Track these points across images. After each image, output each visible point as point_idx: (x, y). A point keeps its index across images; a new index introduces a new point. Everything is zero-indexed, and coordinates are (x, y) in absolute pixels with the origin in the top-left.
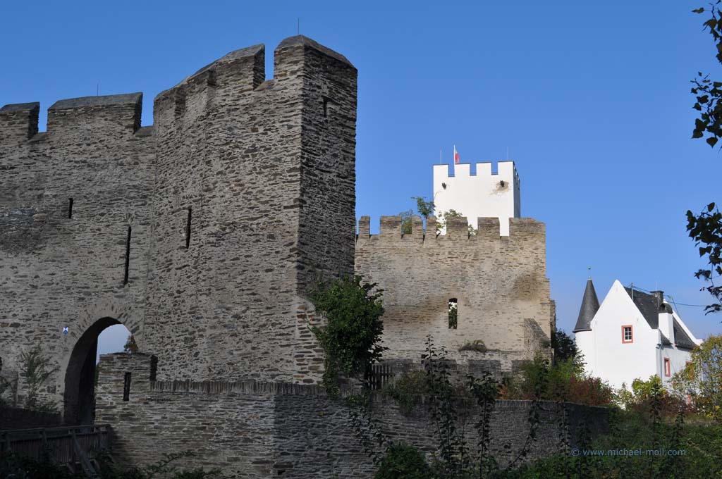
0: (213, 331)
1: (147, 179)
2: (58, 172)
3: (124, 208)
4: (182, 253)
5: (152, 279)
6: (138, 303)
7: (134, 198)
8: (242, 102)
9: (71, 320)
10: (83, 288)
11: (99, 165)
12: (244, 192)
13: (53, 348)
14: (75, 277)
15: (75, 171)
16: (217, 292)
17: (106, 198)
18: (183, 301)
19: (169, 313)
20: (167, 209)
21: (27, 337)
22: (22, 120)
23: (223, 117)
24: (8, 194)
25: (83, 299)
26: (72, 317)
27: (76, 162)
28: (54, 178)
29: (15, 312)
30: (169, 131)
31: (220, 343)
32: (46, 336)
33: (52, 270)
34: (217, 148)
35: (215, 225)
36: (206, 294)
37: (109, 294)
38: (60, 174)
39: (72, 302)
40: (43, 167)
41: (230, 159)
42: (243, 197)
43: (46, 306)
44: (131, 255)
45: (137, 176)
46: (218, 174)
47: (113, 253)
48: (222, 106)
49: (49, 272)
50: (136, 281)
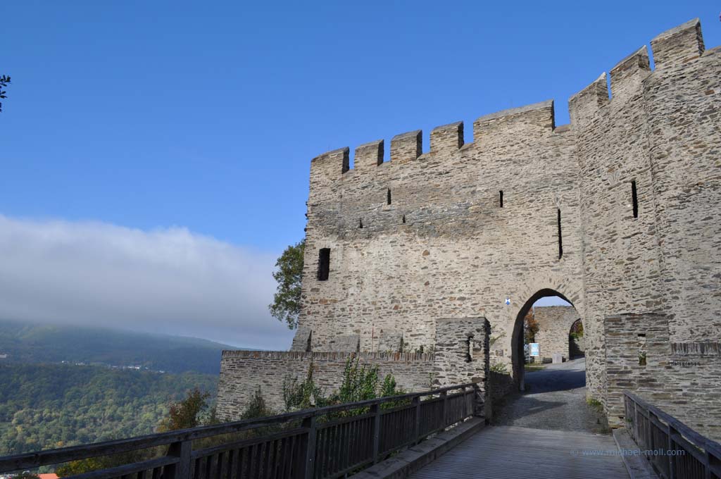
0: (690, 293)
1: (571, 167)
2: (487, 171)
3: (551, 193)
4: (629, 222)
5: (591, 252)
6: (575, 274)
7: (560, 184)
8: (687, 70)
9: (512, 293)
10: (520, 264)
11: (523, 161)
12: (708, 151)
13: (497, 317)
14: (511, 255)
15: (502, 168)
16: (690, 253)
17: (533, 187)
18: (638, 267)
19: (620, 280)
20: (601, 187)
21: (473, 309)
22: (453, 134)
23: (667, 88)
24: (445, 193)
25: (521, 274)
26: (513, 290)
27: (502, 161)
28: (484, 176)
29: (461, 288)
30: (593, 120)
31: (702, 304)
32: (490, 307)
33: (490, 251)
34: (665, 117)
35: (676, 188)
36: (676, 256)
37: (546, 268)
38: (489, 173)
39: (512, 277)
40: (474, 168)
41: (683, 125)
42: (707, 158)
43: (488, 281)
44: (563, 234)
45: (560, 166)
46: (670, 140)
47: (546, 233)
48: (665, 78)
49: (487, 253)
50: (571, 256)
